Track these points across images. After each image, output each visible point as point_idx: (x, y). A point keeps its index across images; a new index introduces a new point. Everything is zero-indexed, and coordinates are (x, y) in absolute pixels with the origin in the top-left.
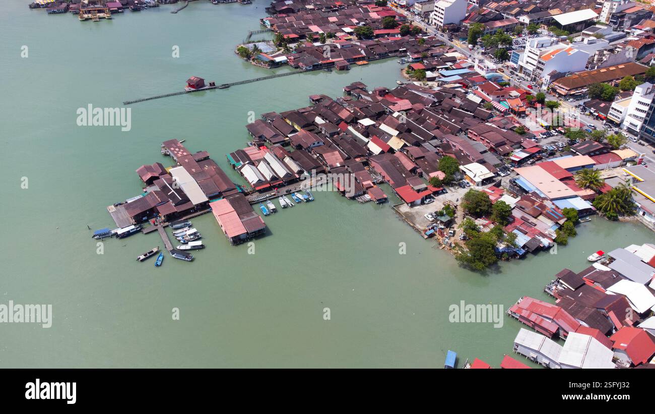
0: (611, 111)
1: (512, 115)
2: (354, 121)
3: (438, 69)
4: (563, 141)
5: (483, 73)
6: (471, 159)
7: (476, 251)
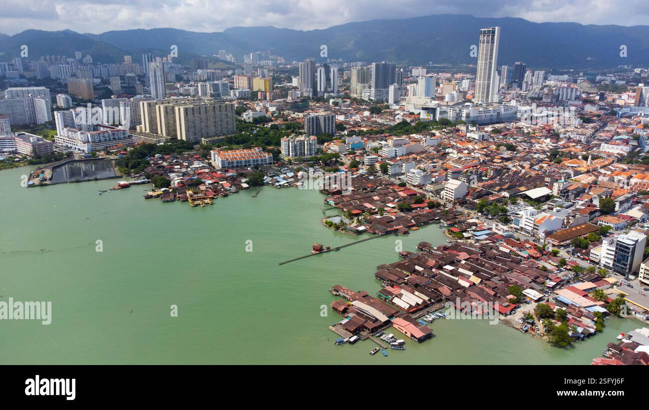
0: (591, 255)
1: (532, 259)
2: (440, 267)
3: (468, 231)
4: (571, 274)
5: (501, 233)
6: (525, 287)
7: (560, 336)
